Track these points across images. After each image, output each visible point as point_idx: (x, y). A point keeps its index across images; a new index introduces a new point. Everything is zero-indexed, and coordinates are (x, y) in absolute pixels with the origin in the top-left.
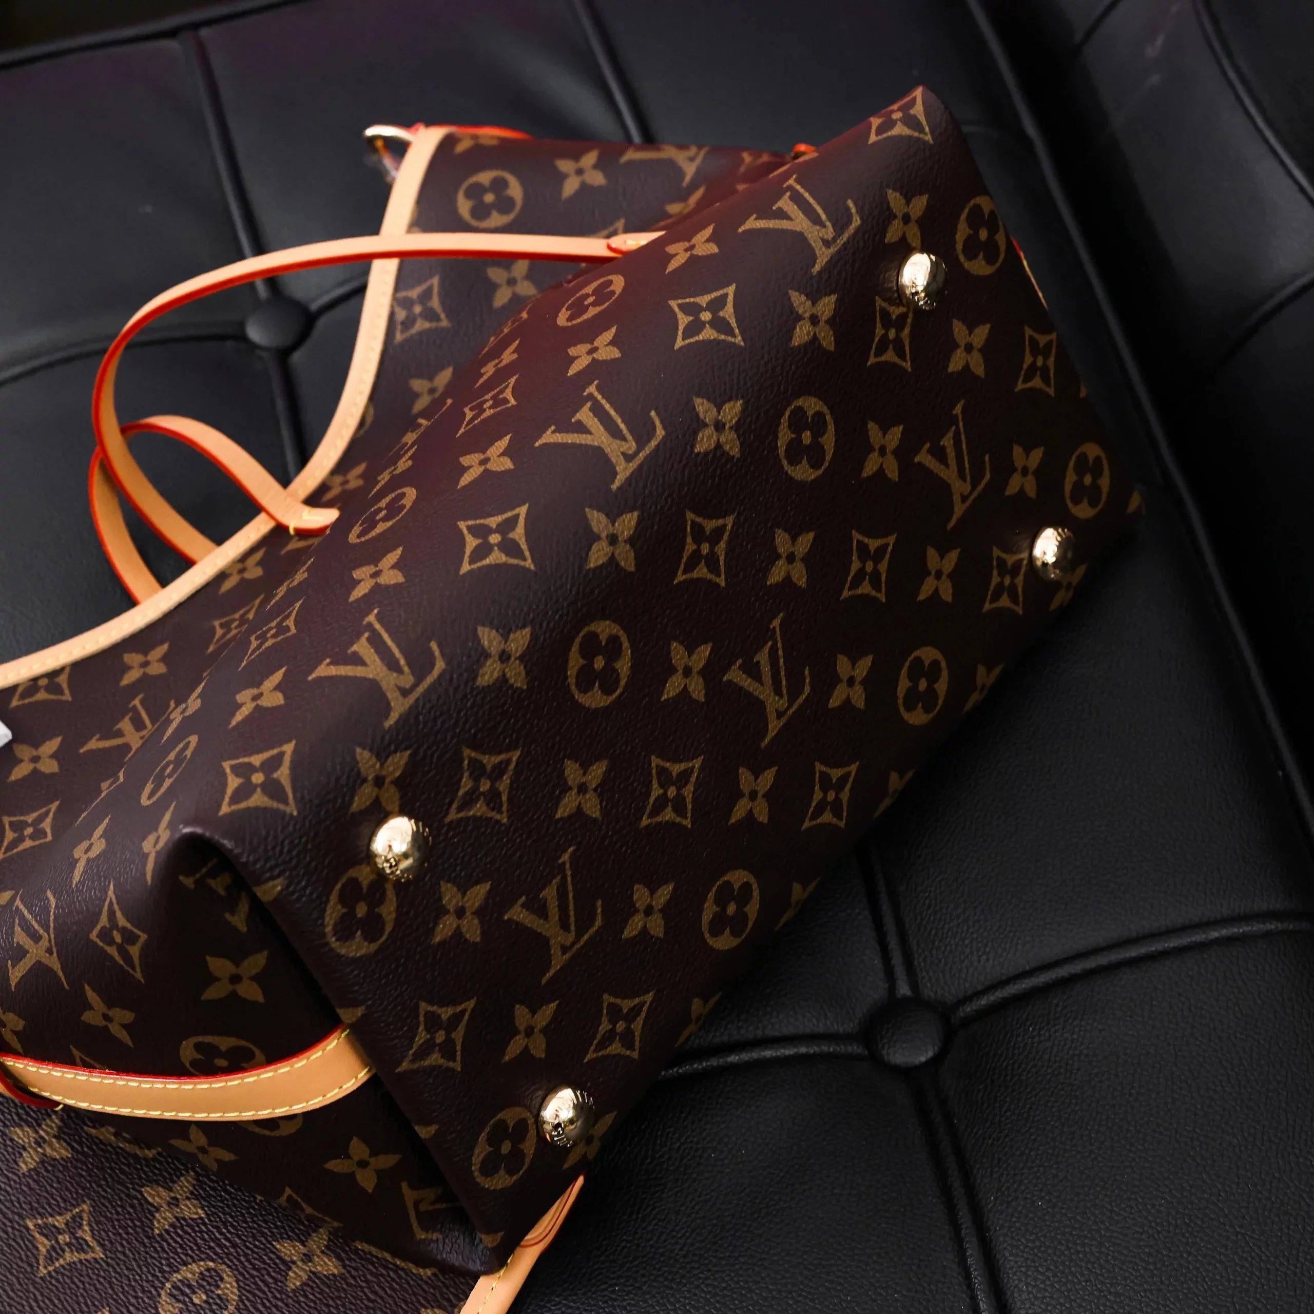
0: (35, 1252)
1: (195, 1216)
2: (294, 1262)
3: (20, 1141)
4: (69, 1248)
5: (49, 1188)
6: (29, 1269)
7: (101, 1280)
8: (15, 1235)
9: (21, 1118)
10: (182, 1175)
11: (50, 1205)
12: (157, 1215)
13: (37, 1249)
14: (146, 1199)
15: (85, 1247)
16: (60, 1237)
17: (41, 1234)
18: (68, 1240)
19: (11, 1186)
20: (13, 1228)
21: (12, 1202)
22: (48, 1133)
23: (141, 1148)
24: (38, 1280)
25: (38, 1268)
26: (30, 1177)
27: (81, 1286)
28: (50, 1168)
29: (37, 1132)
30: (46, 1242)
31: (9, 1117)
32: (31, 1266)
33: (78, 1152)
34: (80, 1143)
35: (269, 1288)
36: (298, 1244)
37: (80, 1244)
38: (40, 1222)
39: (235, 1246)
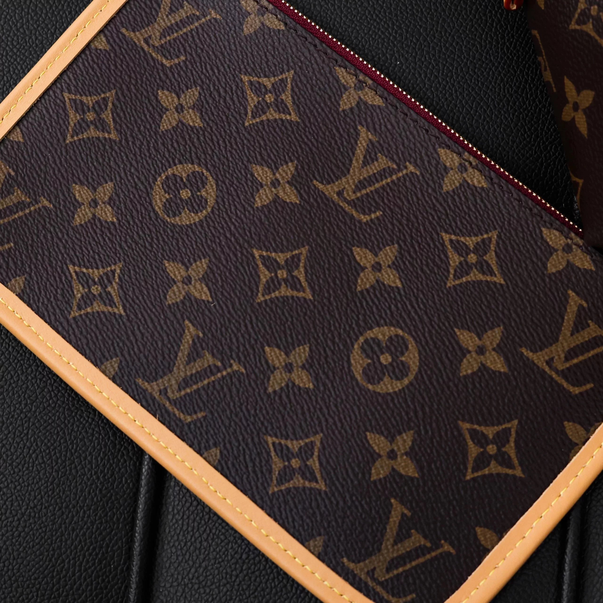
0: (257, 280)
1: (393, 285)
2: (469, 352)
3: (259, 179)
4: (285, 283)
5: (276, 226)
6: (249, 293)
7: (307, 318)
8: (242, 260)
9: (263, 158)
10: (389, 245)
11: (275, 241)
12: (362, 274)
13: (259, 277)
14: (354, 257)
15: (298, 286)
16: (279, 272)
17: (264, 264)
18: (285, 276)
19: (245, 215)
20: (242, 253)
21: (244, 229)
22: (283, 178)
23: (357, 211)
24: (255, 304)
25: (257, 295)
26: (262, 211)
27: (290, 319)
28: (280, 208)
29: (274, 174)
30: (267, 273)
31: (253, 155)
32: (252, 292)
33: (305, 200)
34: (308, 194)
35: (445, 368)
36: (475, 336)
37: (295, 282)
38: (264, 254)
39: (421, 321)
